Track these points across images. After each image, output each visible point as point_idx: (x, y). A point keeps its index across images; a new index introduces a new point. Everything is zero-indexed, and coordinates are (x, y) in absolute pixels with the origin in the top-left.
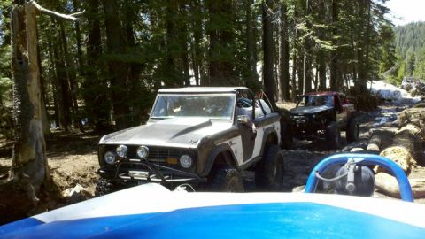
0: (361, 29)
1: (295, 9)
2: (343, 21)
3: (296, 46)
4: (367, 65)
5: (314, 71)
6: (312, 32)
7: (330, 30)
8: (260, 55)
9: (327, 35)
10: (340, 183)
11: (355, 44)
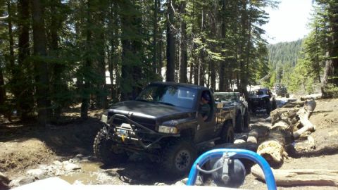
0: (243, 45)
1: (193, 27)
2: (230, 38)
3: (193, 56)
4: (248, 73)
5: (207, 76)
6: (205, 45)
7: (219, 45)
8: (164, 62)
9: (217, 49)
10: (216, 174)
11: (238, 56)
